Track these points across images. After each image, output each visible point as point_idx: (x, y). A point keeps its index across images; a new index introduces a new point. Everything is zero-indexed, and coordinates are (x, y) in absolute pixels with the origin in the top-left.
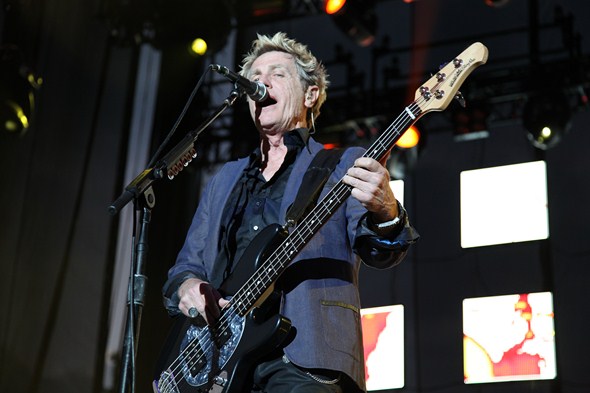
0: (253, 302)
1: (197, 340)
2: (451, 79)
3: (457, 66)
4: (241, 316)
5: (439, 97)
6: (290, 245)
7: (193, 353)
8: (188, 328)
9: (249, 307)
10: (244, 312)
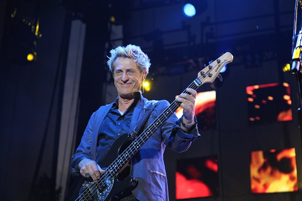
0: (118, 170)
1: (88, 189)
2: (216, 68)
3: (219, 62)
4: (112, 177)
5: (210, 76)
6: (137, 143)
7: (87, 195)
8: (83, 183)
9: (116, 173)
10: (114, 175)
